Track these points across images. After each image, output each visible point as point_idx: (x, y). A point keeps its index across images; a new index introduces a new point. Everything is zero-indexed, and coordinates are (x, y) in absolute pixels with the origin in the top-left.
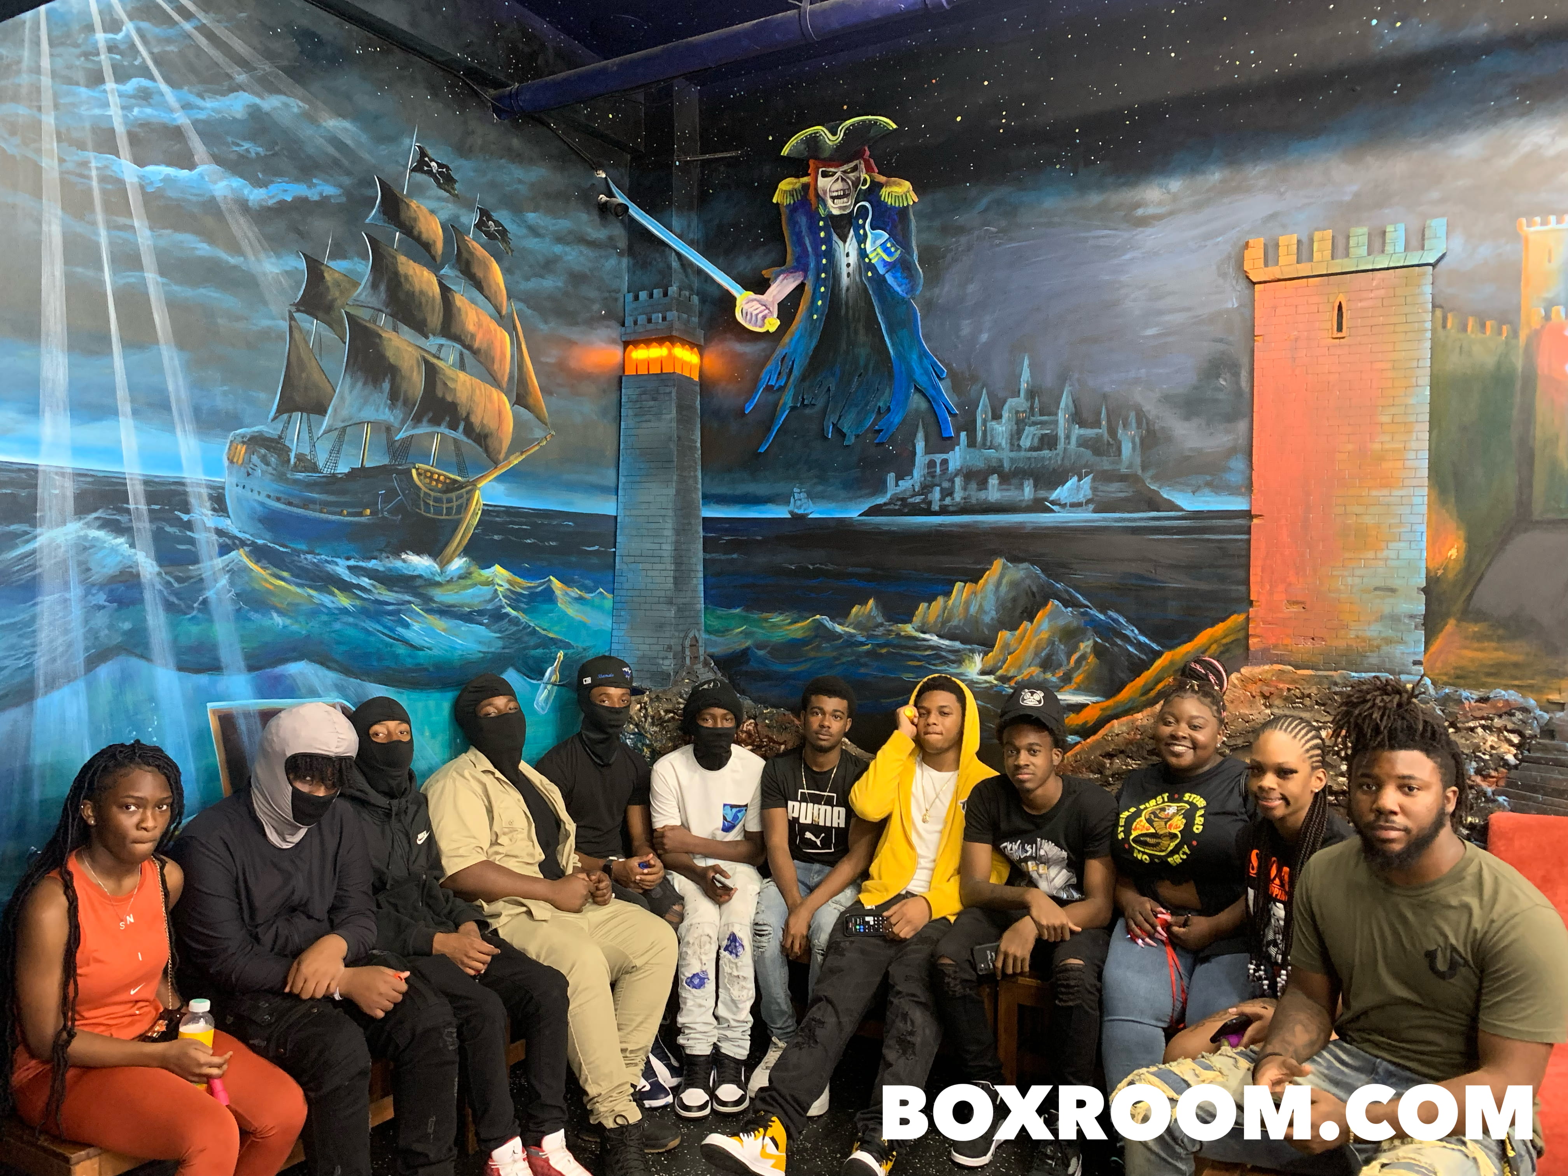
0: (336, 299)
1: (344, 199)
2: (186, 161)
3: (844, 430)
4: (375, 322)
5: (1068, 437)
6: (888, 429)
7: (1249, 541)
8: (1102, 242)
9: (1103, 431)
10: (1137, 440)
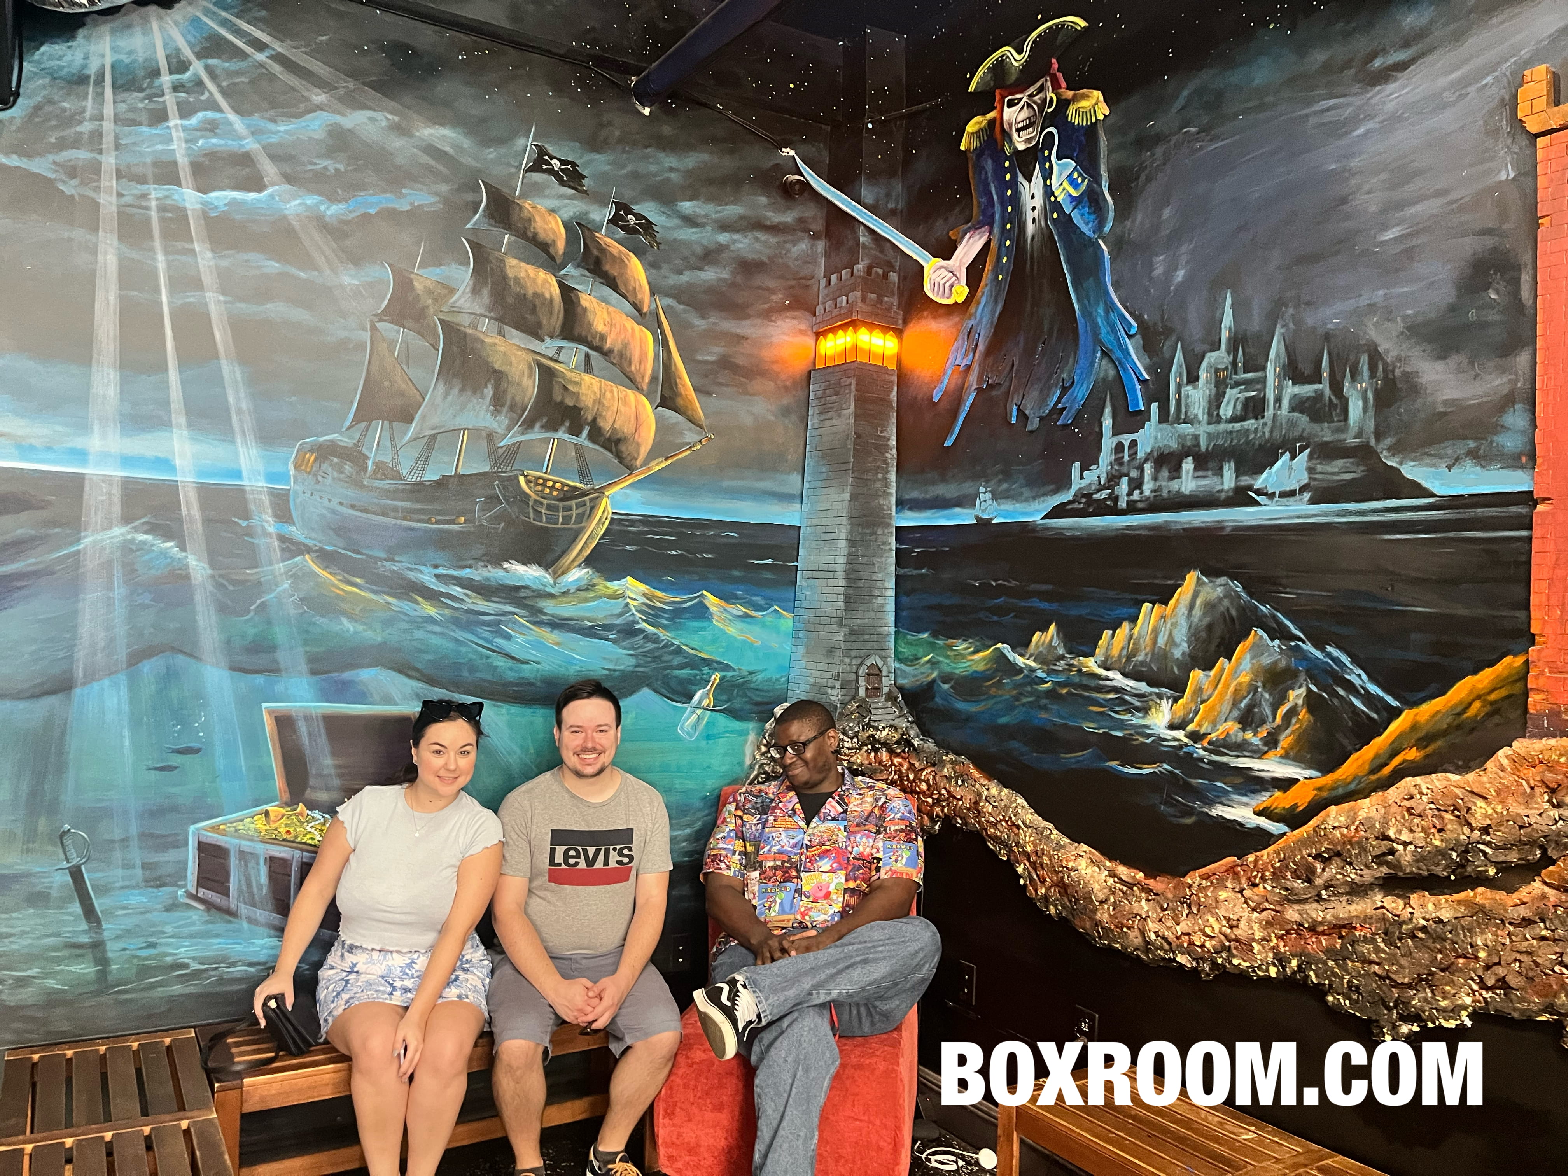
0: (427, 307)
1: (441, 206)
2: (256, 183)
3: (1027, 412)
4: (475, 327)
5: (1278, 400)
6: (1071, 407)
7: (1530, 539)
8: (1328, 117)
9: (1324, 386)
10: (1370, 395)
